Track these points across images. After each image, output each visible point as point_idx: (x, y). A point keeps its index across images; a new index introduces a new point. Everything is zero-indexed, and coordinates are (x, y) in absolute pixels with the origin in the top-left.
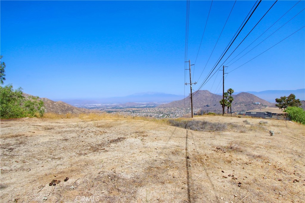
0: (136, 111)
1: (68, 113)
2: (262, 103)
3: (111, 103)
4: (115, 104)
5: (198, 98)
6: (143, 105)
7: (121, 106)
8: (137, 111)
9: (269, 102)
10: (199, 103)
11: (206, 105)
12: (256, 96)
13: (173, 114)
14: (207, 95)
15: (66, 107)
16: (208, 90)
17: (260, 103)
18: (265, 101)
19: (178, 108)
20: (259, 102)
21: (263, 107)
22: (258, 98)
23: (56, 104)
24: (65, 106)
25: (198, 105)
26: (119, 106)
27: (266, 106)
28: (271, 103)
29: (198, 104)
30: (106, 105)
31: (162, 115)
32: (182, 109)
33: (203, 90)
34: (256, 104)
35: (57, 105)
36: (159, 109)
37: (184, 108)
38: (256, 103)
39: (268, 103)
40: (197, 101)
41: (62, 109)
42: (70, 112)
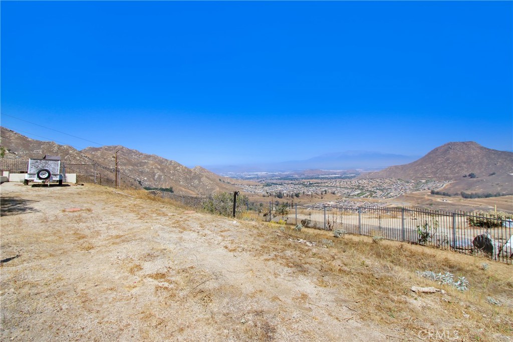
0: (315, 184)
1: (193, 182)
4: (289, 173)
5: (448, 159)
6: (335, 174)
7: (296, 176)
8: (317, 184)
10: (450, 169)
11: (468, 174)
13: (385, 191)
14: (472, 151)
15: (192, 174)
19: (399, 179)
24: (191, 172)
25: (447, 174)
26: (292, 176)
29: (448, 171)
31: (359, 192)
32: (408, 182)
33: (463, 142)
35: (181, 170)
36: (360, 181)
37: (413, 180)
40: (445, 165)
41: (186, 177)
42: (196, 182)
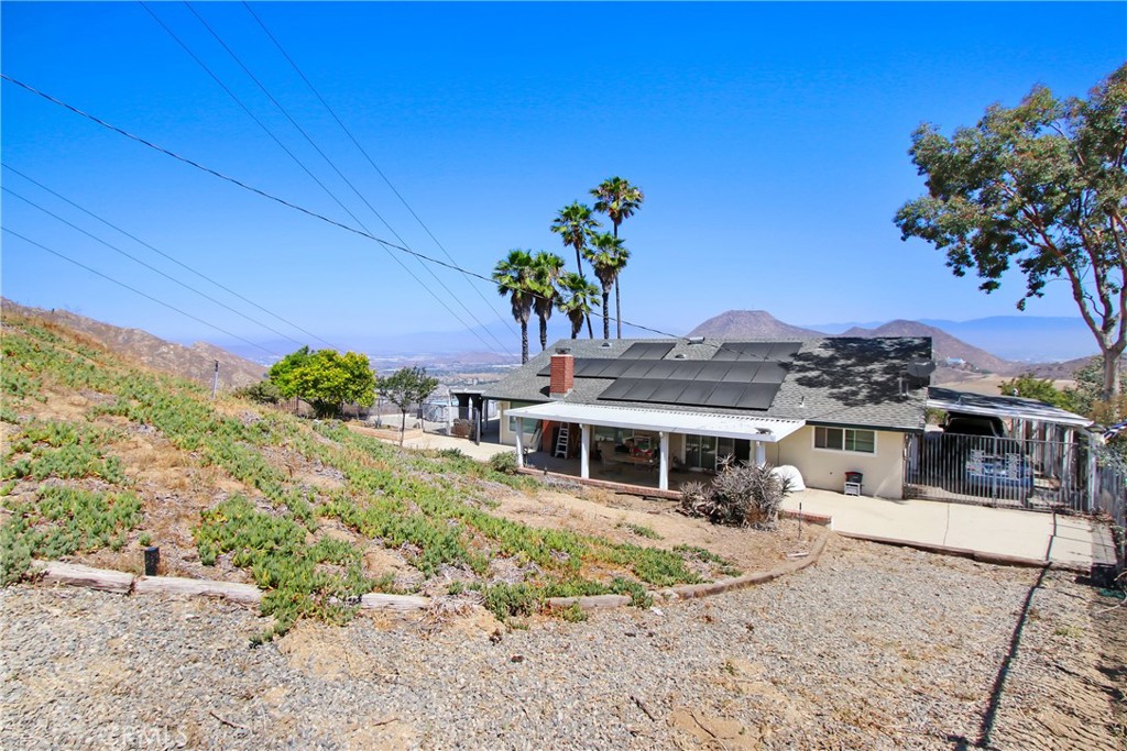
2: (972, 362)
3: (405, 355)
4: (421, 359)
7: (442, 366)
9: (999, 359)
12: (949, 337)
14: (763, 327)
16: (765, 310)
17: (962, 362)
18: (986, 353)
20: (959, 358)
21: (975, 376)
22: (958, 341)
23: (168, 353)
27: (985, 372)
28: (1007, 362)
30: (385, 362)
34: (947, 365)
38: (949, 360)
39: (996, 361)
